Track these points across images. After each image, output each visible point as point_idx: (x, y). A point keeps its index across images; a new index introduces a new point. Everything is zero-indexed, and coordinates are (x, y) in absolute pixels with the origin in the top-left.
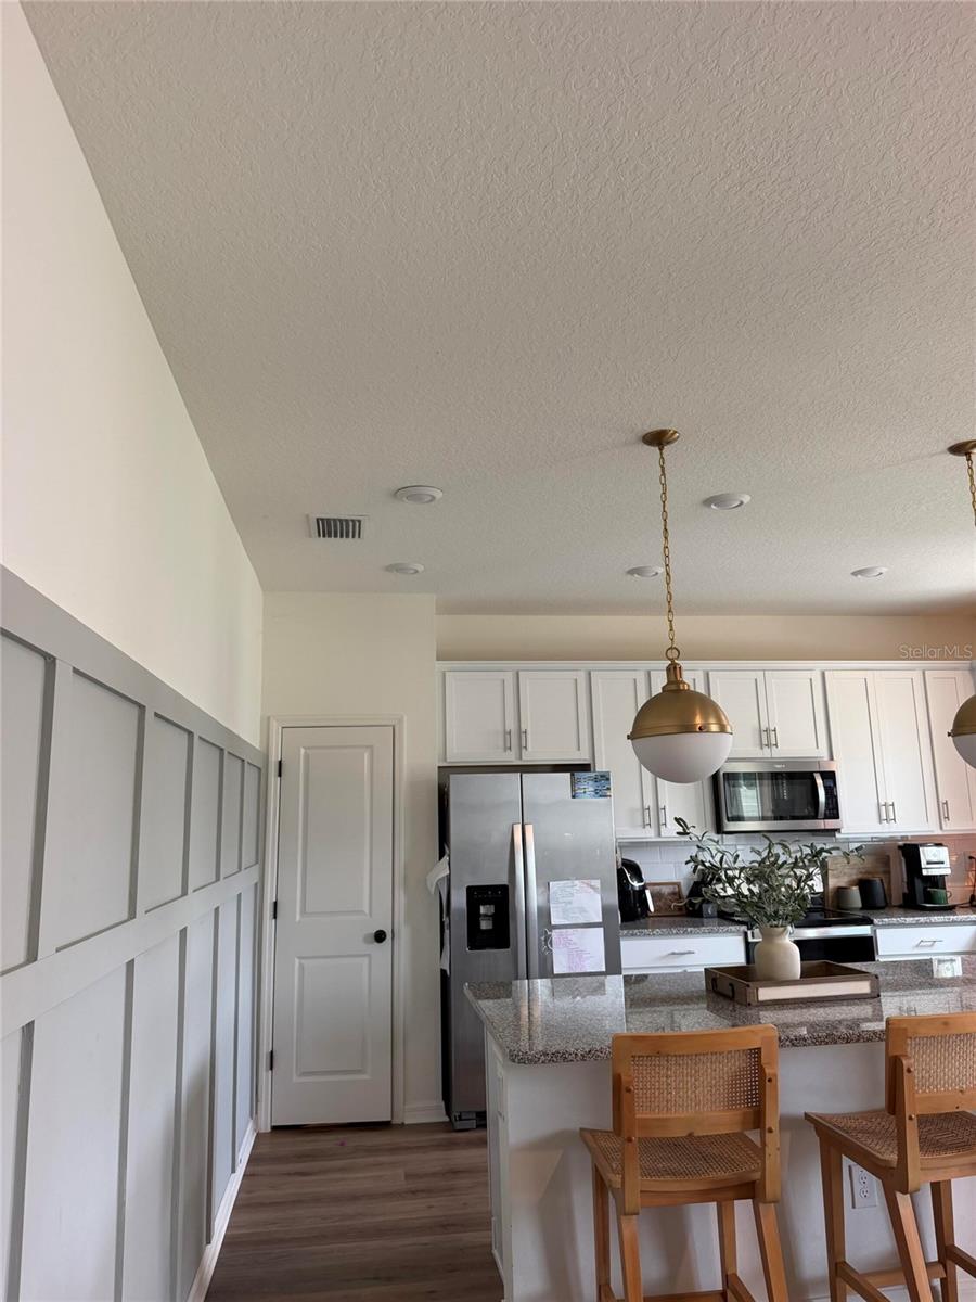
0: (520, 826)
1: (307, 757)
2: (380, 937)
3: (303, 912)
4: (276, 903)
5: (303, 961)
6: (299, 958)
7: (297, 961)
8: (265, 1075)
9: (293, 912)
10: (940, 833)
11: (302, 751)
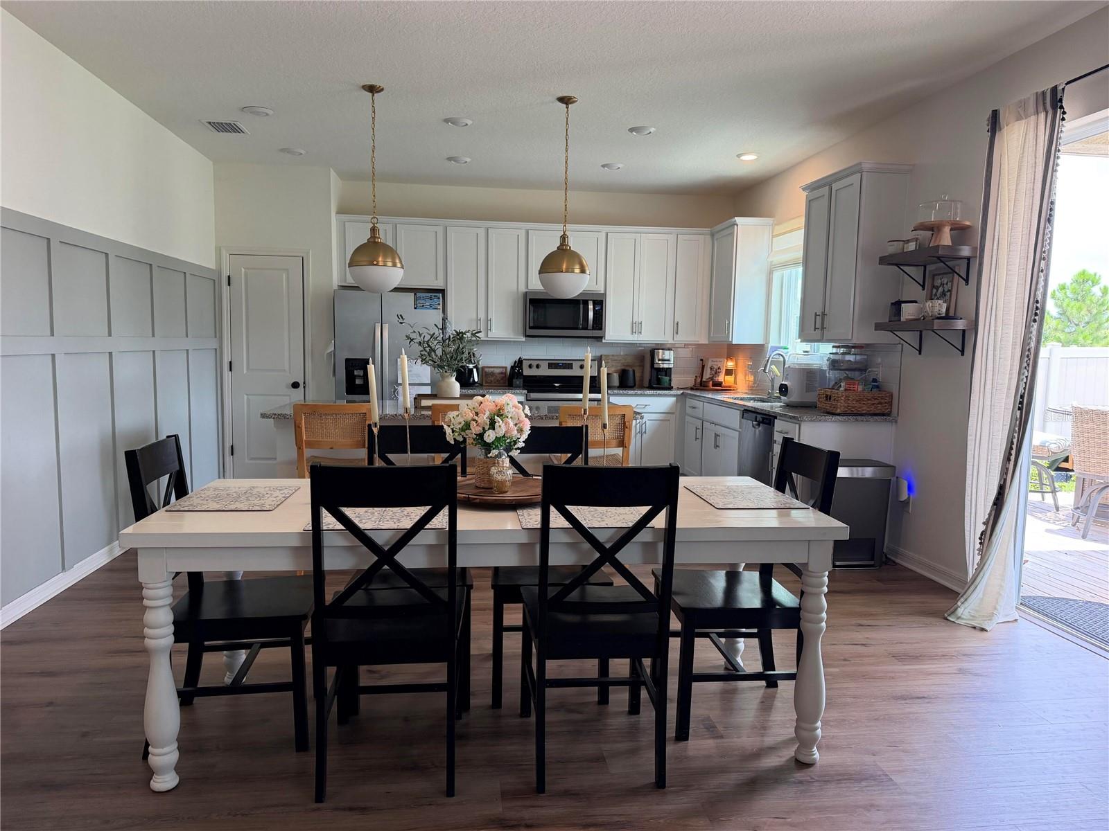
0: (380, 324)
1: (246, 274)
2: (295, 385)
3: (248, 368)
4: (231, 362)
5: (250, 397)
6: (247, 395)
7: (246, 397)
8: (228, 458)
9: (242, 367)
10: (673, 342)
11: (243, 270)
